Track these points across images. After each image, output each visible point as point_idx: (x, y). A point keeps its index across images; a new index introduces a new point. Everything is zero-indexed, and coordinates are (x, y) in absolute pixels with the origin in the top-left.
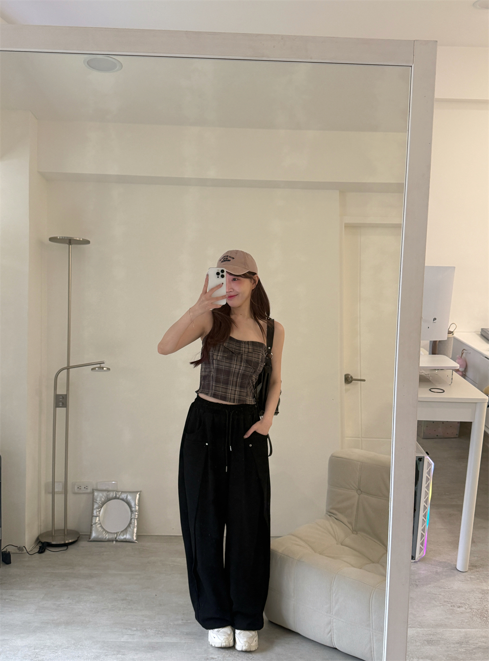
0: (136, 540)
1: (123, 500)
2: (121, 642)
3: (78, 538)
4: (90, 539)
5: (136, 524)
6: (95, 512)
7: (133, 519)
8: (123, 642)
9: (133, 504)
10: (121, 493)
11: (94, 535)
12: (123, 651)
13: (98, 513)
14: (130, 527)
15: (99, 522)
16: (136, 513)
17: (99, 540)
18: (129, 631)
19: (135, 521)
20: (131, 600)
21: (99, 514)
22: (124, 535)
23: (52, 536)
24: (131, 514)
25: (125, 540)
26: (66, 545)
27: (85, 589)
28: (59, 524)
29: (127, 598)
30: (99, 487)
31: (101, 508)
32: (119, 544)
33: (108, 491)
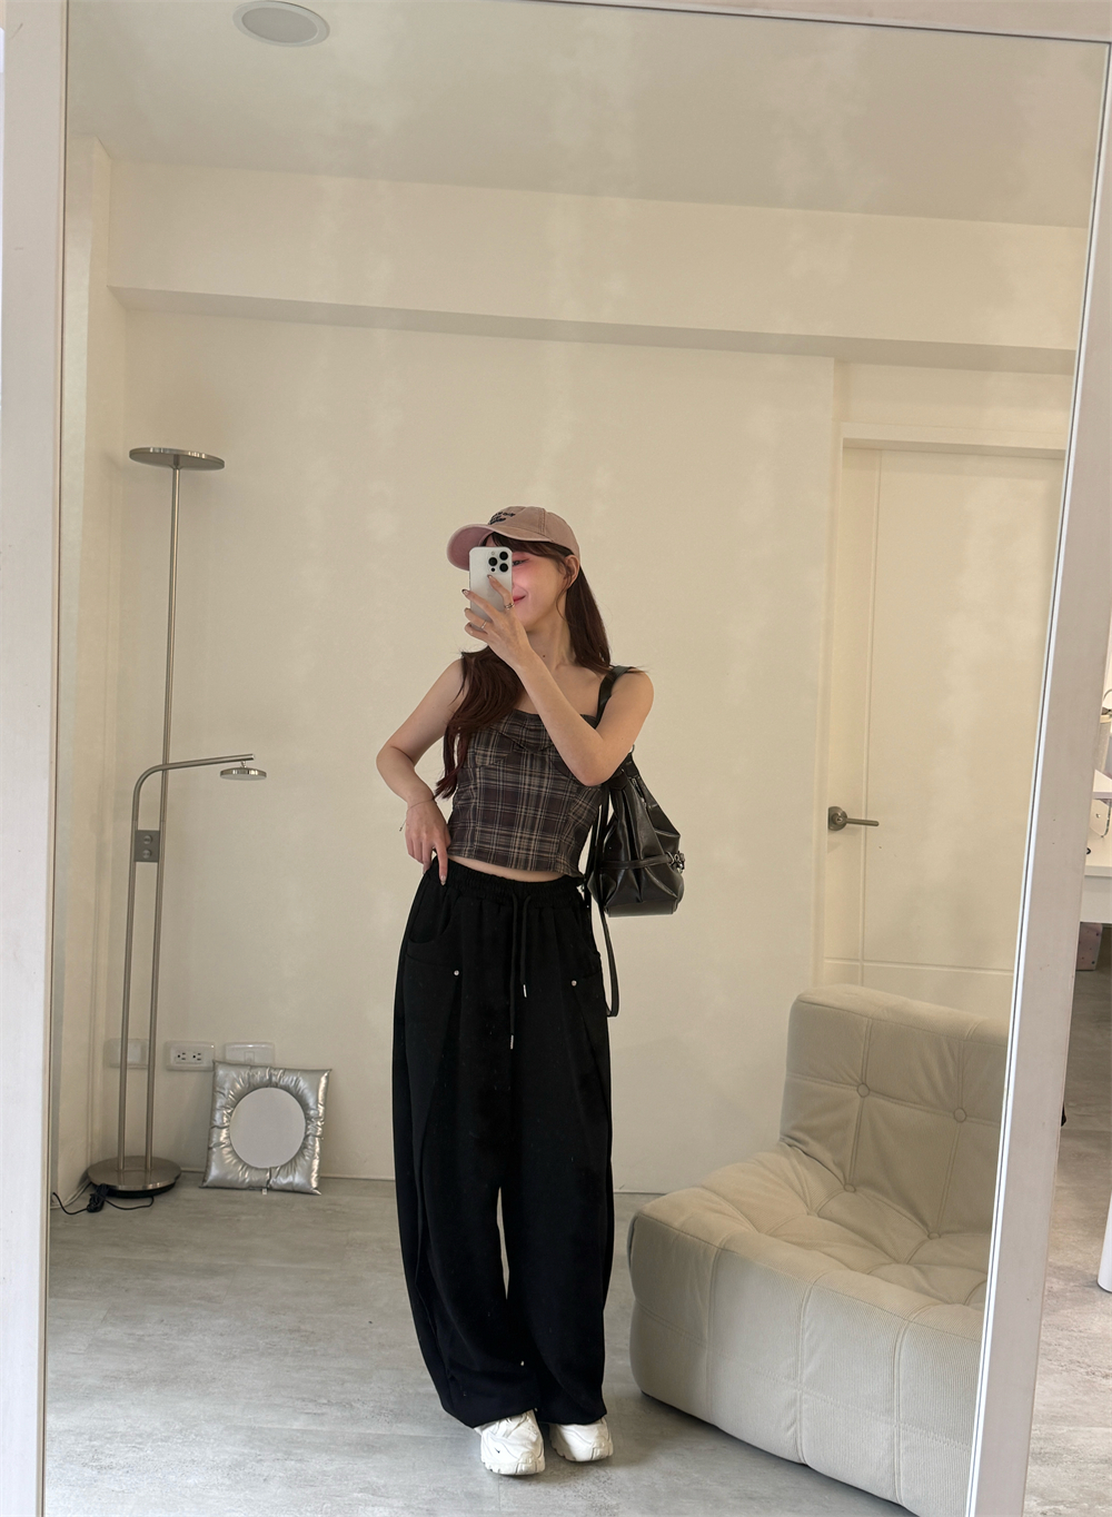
0: (316, 1189)
1: (286, 1089)
3: (177, 1178)
4: (204, 1181)
5: (318, 1150)
6: (218, 1116)
7: (310, 1137)
8: (298, 1430)
9: (311, 1102)
10: (284, 1073)
11: (214, 1172)
13: (225, 1119)
14: (304, 1156)
15: (227, 1142)
16: (319, 1123)
17: (227, 1185)
18: (311, 1405)
19: (315, 1143)
21: (229, 1121)
22: (287, 1176)
23: (119, 1171)
24: (307, 1124)
25: (289, 1188)
26: (150, 1195)
28: (134, 1143)
30: (229, 1057)
31: (235, 1107)
32: (276, 1196)
33: (252, 1067)
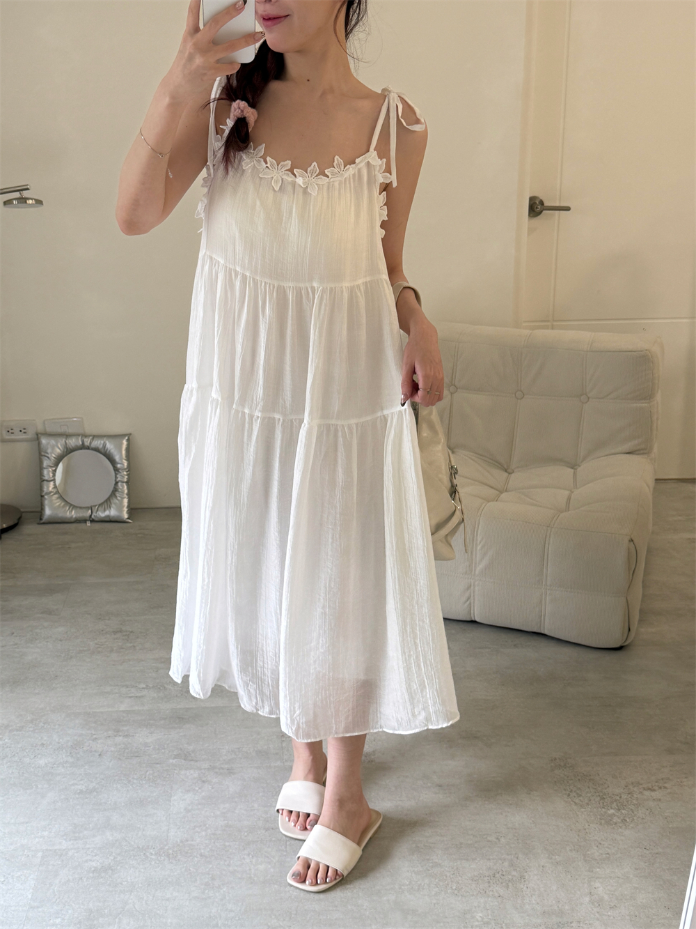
0: (128, 518)
1: (97, 450)
2: (121, 711)
3: (19, 519)
4: (41, 519)
5: (126, 491)
6: (45, 472)
7: (119, 484)
8: (124, 711)
9: (117, 458)
10: (93, 439)
11: (48, 512)
12: (125, 728)
13: (51, 475)
14: (116, 497)
15: (55, 491)
16: (125, 473)
17: (59, 521)
18: (133, 691)
19: (123, 487)
20: (132, 632)
21: (54, 475)
22: (105, 510)
24: (116, 474)
25: (108, 519)
27: (41, 615)
29: (124, 629)
30: (49, 430)
31: (57, 465)
32: (97, 526)
33: (68, 436)
